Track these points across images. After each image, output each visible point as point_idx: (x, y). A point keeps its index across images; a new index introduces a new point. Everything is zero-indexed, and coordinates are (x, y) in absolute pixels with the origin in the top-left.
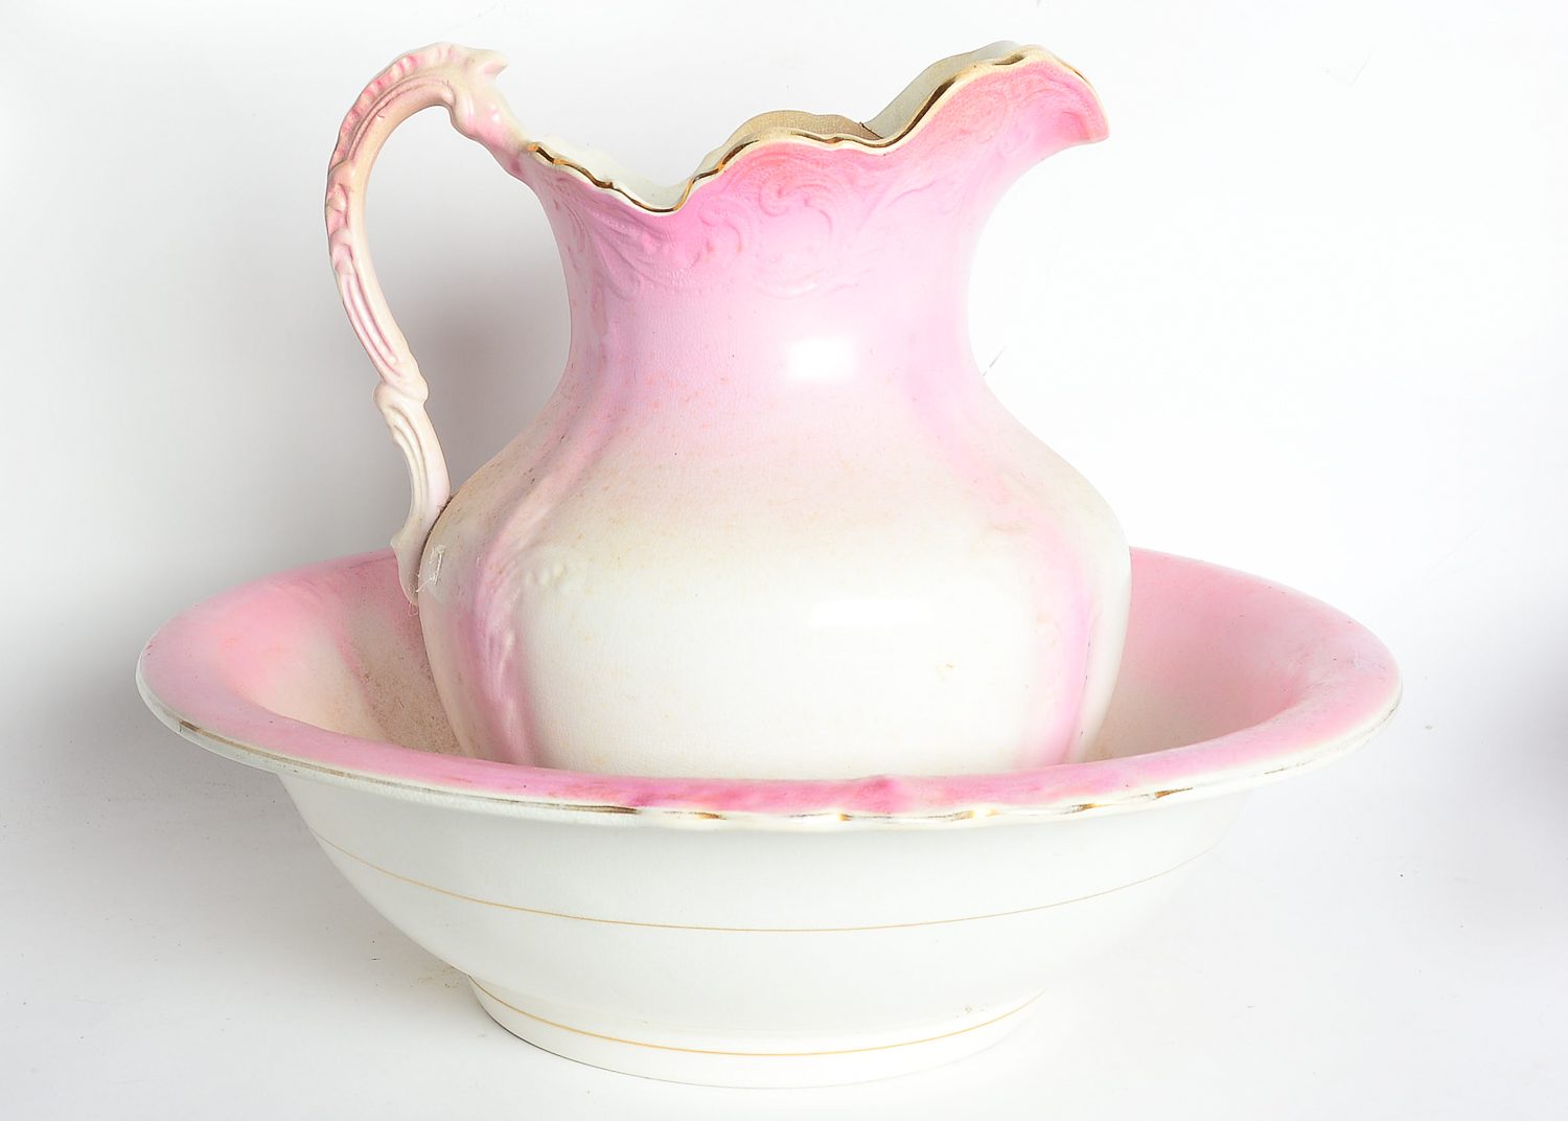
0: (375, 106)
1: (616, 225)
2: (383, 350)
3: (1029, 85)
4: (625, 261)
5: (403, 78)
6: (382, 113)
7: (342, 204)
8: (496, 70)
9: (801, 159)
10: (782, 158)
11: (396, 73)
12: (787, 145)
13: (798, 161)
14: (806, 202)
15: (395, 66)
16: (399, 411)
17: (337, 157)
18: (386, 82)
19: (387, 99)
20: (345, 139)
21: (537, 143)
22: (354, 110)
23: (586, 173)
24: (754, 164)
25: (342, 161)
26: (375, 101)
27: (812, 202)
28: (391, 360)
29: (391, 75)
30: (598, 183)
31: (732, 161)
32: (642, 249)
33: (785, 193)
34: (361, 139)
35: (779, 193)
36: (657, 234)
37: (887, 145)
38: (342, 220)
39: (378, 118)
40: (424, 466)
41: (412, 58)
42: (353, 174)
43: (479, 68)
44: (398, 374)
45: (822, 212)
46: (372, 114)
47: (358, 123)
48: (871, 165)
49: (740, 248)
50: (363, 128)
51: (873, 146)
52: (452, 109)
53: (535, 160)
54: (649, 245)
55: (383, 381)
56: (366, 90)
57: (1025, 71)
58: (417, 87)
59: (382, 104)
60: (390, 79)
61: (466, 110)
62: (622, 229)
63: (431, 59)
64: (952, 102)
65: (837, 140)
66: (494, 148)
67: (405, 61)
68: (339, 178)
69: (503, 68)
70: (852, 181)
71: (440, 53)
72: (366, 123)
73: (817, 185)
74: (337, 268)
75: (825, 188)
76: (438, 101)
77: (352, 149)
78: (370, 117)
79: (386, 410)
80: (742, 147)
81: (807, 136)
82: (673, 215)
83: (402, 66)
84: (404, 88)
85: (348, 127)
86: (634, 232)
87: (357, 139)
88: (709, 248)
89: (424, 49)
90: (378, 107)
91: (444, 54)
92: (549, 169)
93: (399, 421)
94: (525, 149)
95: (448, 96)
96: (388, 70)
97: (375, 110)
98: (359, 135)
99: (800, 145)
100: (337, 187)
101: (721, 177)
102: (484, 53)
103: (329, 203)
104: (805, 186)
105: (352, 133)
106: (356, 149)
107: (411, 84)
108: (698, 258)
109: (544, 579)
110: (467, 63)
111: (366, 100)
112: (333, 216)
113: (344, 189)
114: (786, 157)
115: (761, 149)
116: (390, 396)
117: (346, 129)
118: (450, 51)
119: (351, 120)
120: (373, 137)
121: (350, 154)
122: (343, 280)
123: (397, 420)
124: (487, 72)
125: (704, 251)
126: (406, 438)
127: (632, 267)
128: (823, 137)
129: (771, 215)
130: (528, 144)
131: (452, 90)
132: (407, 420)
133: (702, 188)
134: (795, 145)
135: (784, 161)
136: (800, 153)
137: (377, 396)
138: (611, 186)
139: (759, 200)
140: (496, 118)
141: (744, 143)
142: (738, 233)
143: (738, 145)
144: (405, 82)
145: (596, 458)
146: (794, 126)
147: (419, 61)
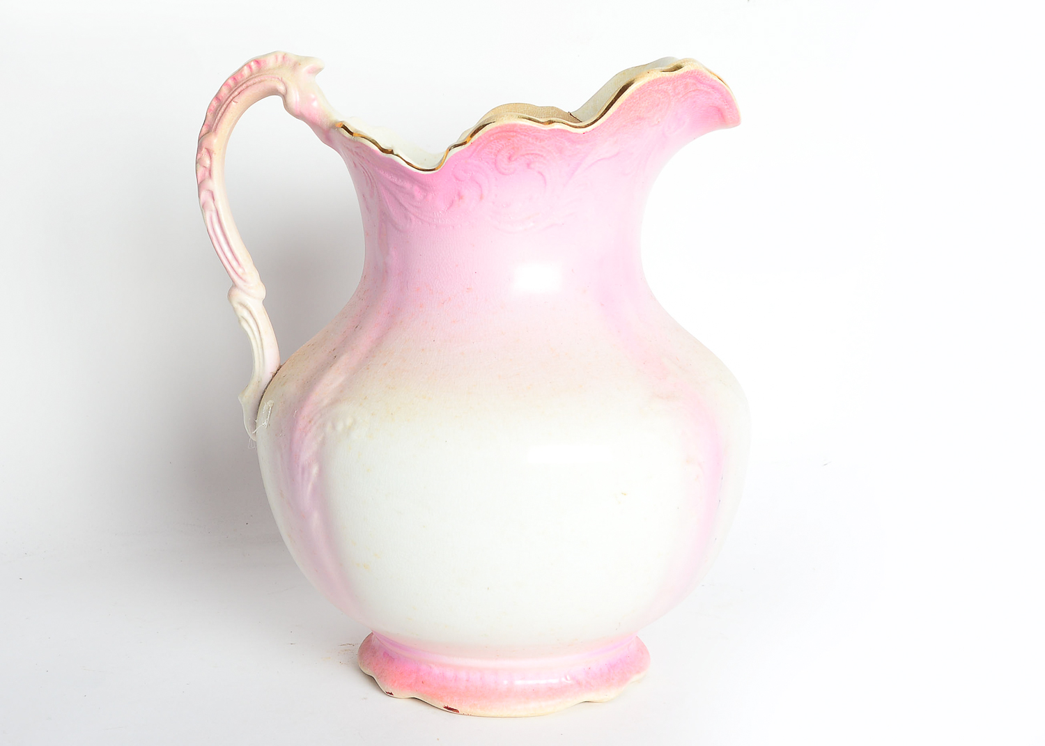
0: (231, 95)
1: (395, 180)
2: (234, 263)
3: (686, 86)
4: (401, 204)
5: (251, 75)
6: (236, 100)
7: (207, 162)
8: (316, 71)
9: (525, 135)
10: (512, 134)
11: (246, 72)
12: (515, 125)
13: (523, 137)
14: (528, 165)
15: (246, 67)
16: (245, 306)
17: (205, 130)
19: (239, 90)
20: (210, 117)
21: (341, 121)
22: (217, 97)
23: (375, 143)
24: (492, 138)
25: (208, 132)
26: (232, 91)
27: (532, 166)
28: (240, 271)
29: (243, 73)
30: (383, 150)
31: (476, 136)
32: (413, 197)
33: (513, 159)
34: (221, 117)
35: (510, 158)
36: (424, 186)
37: (586, 127)
38: (207, 174)
39: (233, 103)
40: (262, 344)
41: (257, 62)
42: (215, 142)
43: (304, 69)
44: (245, 281)
45: (539, 172)
46: (229, 100)
47: (219, 106)
48: (574, 140)
49: (481, 197)
50: (222, 110)
51: (576, 127)
52: (284, 97)
53: (341, 133)
54: (418, 194)
55: (234, 285)
56: (226, 84)
57: (683, 76)
58: (260, 82)
59: (236, 93)
60: (242, 76)
61: (294, 98)
62: (400, 182)
63: (271, 62)
64: (632, 97)
65: (551, 122)
66: (314, 124)
67: (252, 64)
68: (205, 144)
69: (321, 69)
70: (560, 151)
71: (277, 58)
72: (225, 106)
73: (536, 154)
74: (203, 207)
75: (542, 156)
76: (274, 92)
77: (215, 124)
78: (228, 102)
79: (236, 305)
80: (483, 126)
81: (530, 119)
82: (431, 174)
83: (250, 67)
84: (251, 82)
85: (212, 108)
86: (408, 185)
87: (218, 117)
88: (460, 197)
89: (266, 55)
90: (233, 95)
91: (280, 59)
92: (350, 140)
93: (245, 314)
94: (334, 126)
95: (281, 88)
96: (241, 70)
97: (231, 98)
98: (220, 115)
99: (525, 126)
100: (204, 150)
101: (468, 147)
102: (307, 59)
103: (198, 161)
104: (528, 154)
105: (215, 113)
106: (217, 124)
107: (257, 80)
108: (452, 204)
109: (340, 427)
110: (296, 66)
111: (225, 91)
112: (201, 170)
113: (209, 152)
114: (515, 134)
115: (497, 128)
116: (239, 296)
117: (211, 110)
118: (284, 57)
119: (214, 103)
120: (229, 116)
121: (213, 128)
122: (208, 215)
123: (243, 313)
124: (309, 72)
125: (456, 198)
126: (249, 326)
127: (406, 209)
128: (541, 120)
129: (503, 174)
130: (336, 122)
131: (285, 84)
132: (250, 312)
133: (455, 155)
134: (521, 125)
135: (513, 136)
136: (525, 131)
137: (229, 295)
138: (392, 152)
139: (495, 163)
140: (315, 104)
141: (486, 123)
142: (480, 186)
143: (481, 125)
144: (253, 78)
145: (379, 342)
146: (522, 113)
147: (262, 64)
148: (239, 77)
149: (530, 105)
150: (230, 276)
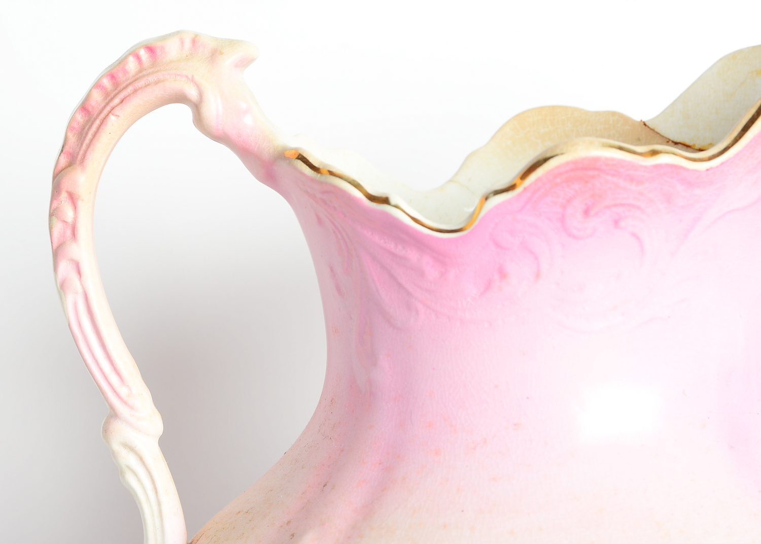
0: (107, 104)
1: (391, 246)
2: (114, 379)
4: (400, 285)
5: (140, 71)
6: (117, 111)
7: (69, 214)
8: (244, 63)
9: (613, 175)
10: (591, 173)
11: (132, 65)
12: (596, 160)
13: (609, 178)
14: (616, 223)
15: (131, 59)
16: (132, 449)
17: (63, 161)
18: (120, 76)
19: (121, 96)
20: (72, 139)
21: (296, 149)
22: (84, 107)
23: (357, 186)
24: (558, 180)
25: (70, 164)
26: (109, 97)
27: (622, 224)
28: (123, 391)
29: (127, 68)
30: (372, 198)
31: (533, 177)
32: (422, 274)
33: (592, 213)
34: (91, 141)
35: (586, 212)
36: (441, 257)
37: (711, 158)
38: (69, 233)
39: (112, 117)
40: (160, 511)
41: (150, 49)
42: (81, 180)
43: (228, 61)
44: (131, 408)
45: (634, 235)
46: (105, 112)
47: (88, 121)
48: (690, 181)
49: (538, 275)
50: (94, 128)
51: (694, 160)
52: (197, 108)
53: (296, 169)
54: (431, 271)
55: (113, 414)
56: (98, 85)
58: (157, 82)
59: (117, 101)
60: (125, 72)
61: (213, 109)
62: (399, 250)
63: (172, 50)
65: (654, 153)
66: (246, 153)
67: (143, 53)
68: (66, 184)
69: (252, 60)
70: (668, 199)
71: (182, 43)
72: (98, 122)
73: (629, 205)
74: (62, 287)
75: (639, 208)
76: (181, 98)
77: (81, 152)
78: (102, 115)
79: (116, 447)
80: (546, 160)
81: (621, 148)
82: (457, 239)
83: (138, 58)
84: (141, 83)
85: (75, 125)
86: (412, 255)
87: (87, 141)
88: (503, 274)
89: (165, 38)
90: (112, 104)
91: (188, 44)
92: (312, 180)
93: (132, 461)
94: (282, 156)
95: (192, 93)
96: (122, 61)
97: (108, 108)
98: (89, 136)
99: (612, 159)
100: (64, 195)
101: (520, 195)
102: (232, 43)
103: (53, 213)
104: (616, 205)
105: (82, 134)
106: (86, 152)
107: (151, 79)
108: (488, 285)
110: (215, 55)
111: (97, 97)
112: (58, 227)
113: (73, 199)
114: (596, 173)
115: (567, 163)
116: (121, 432)
117: (74, 128)
118: (194, 41)
119: (80, 118)
120: (104, 139)
121: (79, 157)
122: (70, 299)
123: (127, 459)
124: (237, 66)
125: (496, 277)
126: (139, 480)
127: (409, 294)
128: (639, 149)
129: (575, 237)
130: (285, 149)
131: (198, 86)
132: (141, 459)
133: (497, 207)
134: (607, 159)
135: (593, 177)
136: (613, 168)
137: (106, 431)
138: (385, 201)
139: (562, 219)
140: (248, 120)
141: (548, 155)
142: (536, 258)
143: (541, 158)
144: (144, 76)
145: (368, 511)
146: (609, 137)
147: (158, 53)
148: (121, 75)
149: (575, 110)
150: (106, 398)
